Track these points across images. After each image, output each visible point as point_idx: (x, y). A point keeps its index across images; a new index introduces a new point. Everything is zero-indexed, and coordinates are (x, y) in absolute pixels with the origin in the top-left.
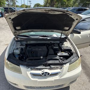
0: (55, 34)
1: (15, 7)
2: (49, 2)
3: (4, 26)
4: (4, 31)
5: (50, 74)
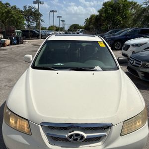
2: (93, 21)
5: (85, 137)
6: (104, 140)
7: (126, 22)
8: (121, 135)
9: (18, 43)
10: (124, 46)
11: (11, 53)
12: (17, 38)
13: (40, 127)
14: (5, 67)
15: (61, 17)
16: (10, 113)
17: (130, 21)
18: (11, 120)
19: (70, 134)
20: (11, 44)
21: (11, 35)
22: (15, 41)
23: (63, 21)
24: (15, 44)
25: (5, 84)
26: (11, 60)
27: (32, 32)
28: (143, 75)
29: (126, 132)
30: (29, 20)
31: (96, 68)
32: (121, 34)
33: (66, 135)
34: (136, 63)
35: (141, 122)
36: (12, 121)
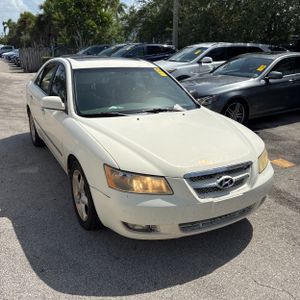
8: (259, 173)
13: (185, 180)
19: (219, 181)
33: (216, 184)
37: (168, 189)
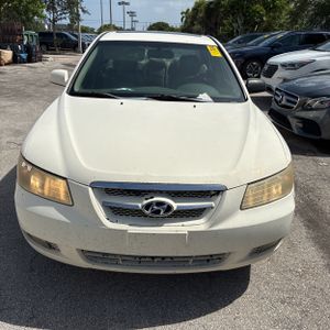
0: (205, 94)
1: (77, 30)
2: (201, 15)
3: (33, 87)
4: (31, 103)
5: (175, 208)
6: (209, 215)
7: (274, 18)
8: (241, 209)
9: (29, 60)
10: (266, 68)
11: (16, 80)
12: (28, 49)
13: (90, 189)
14: (5, 107)
15: (127, 4)
16: (29, 168)
17: (284, 18)
18: (32, 181)
20: (15, 60)
21: (14, 41)
22: (24, 56)
23: (132, 14)
24: (23, 61)
25: (8, 139)
26: (18, 93)
27: (60, 35)
28: (301, 125)
29: (251, 204)
30: (54, 9)
31: (201, 96)
32: (261, 45)
33: (140, 205)
34: (288, 101)
35: (280, 188)
36: (35, 182)
37: (66, 197)
